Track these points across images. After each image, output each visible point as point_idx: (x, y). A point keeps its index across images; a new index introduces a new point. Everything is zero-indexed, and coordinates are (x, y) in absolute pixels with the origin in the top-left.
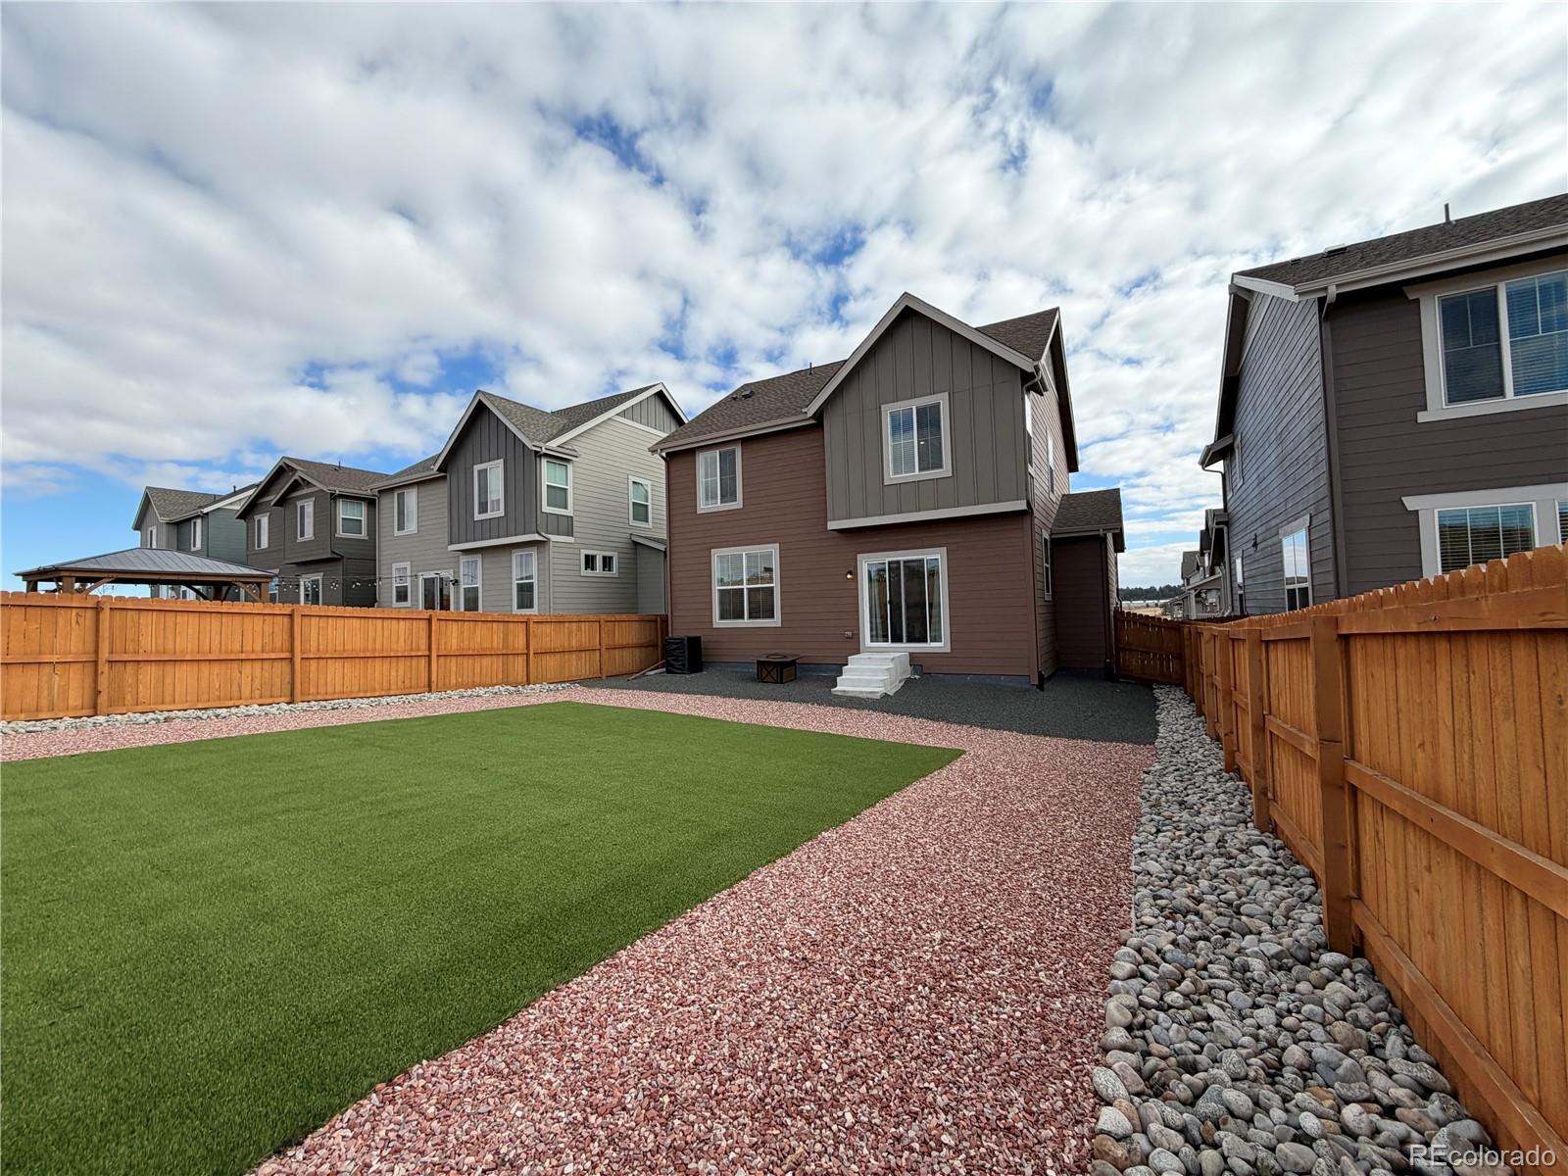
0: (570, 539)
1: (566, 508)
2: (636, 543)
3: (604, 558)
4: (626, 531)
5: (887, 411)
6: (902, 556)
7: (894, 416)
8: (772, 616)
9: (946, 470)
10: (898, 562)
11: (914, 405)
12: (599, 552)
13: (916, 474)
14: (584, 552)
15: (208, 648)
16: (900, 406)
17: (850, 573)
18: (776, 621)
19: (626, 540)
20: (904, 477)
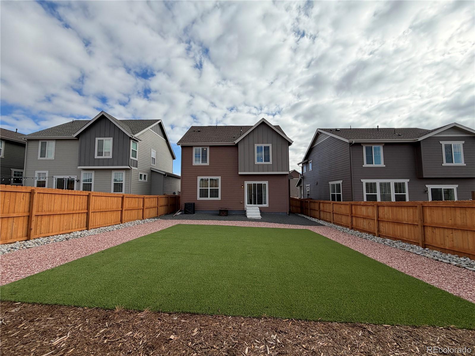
0: (136, 169)
1: (136, 158)
2: (152, 171)
3: (144, 175)
4: (149, 166)
5: (256, 145)
6: (257, 182)
7: (258, 147)
8: (218, 197)
9: (270, 163)
10: (256, 184)
11: (263, 145)
12: (143, 173)
13: (263, 163)
14: (140, 173)
15: (64, 209)
16: (260, 145)
17: (242, 186)
18: (219, 198)
19: (149, 170)
20: (260, 163)
